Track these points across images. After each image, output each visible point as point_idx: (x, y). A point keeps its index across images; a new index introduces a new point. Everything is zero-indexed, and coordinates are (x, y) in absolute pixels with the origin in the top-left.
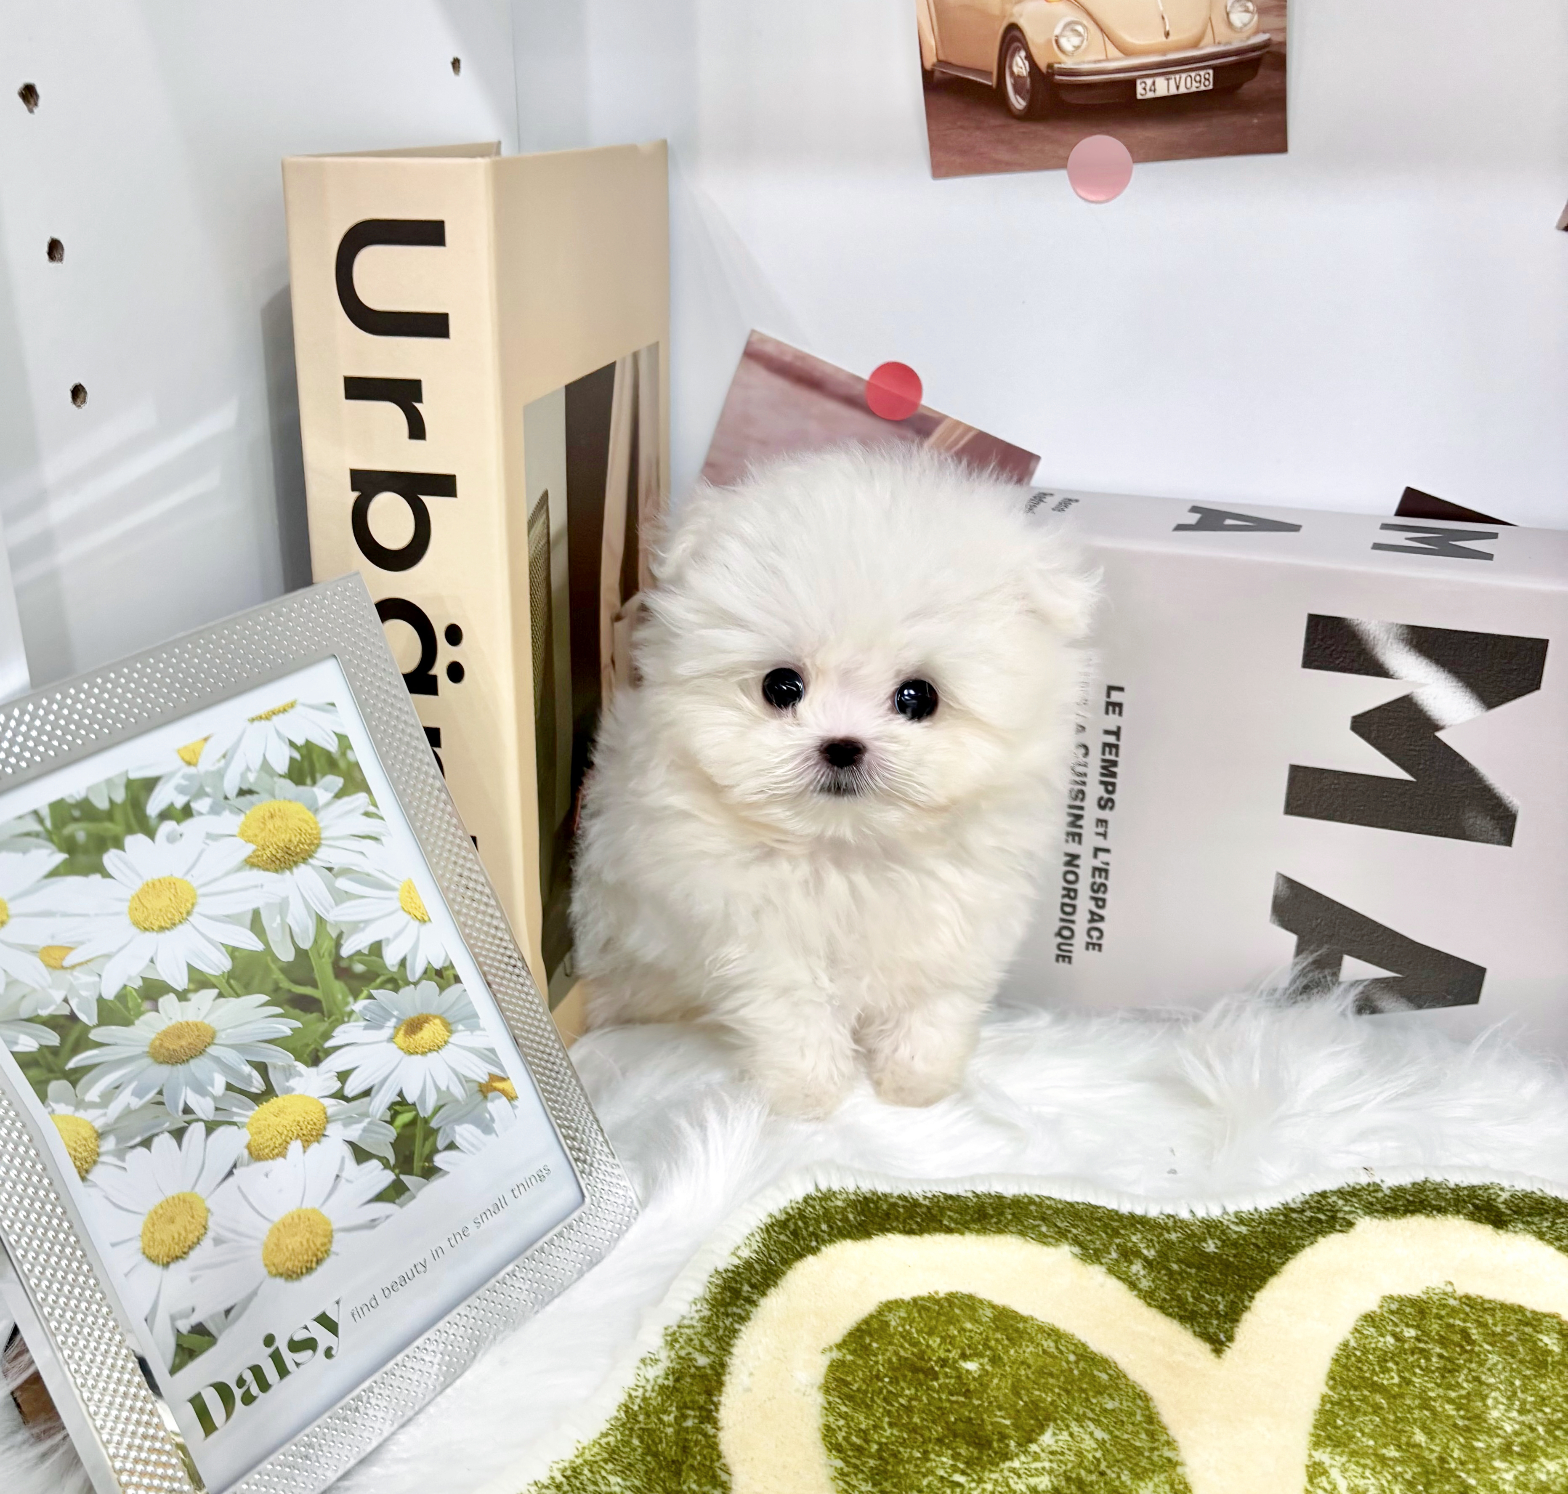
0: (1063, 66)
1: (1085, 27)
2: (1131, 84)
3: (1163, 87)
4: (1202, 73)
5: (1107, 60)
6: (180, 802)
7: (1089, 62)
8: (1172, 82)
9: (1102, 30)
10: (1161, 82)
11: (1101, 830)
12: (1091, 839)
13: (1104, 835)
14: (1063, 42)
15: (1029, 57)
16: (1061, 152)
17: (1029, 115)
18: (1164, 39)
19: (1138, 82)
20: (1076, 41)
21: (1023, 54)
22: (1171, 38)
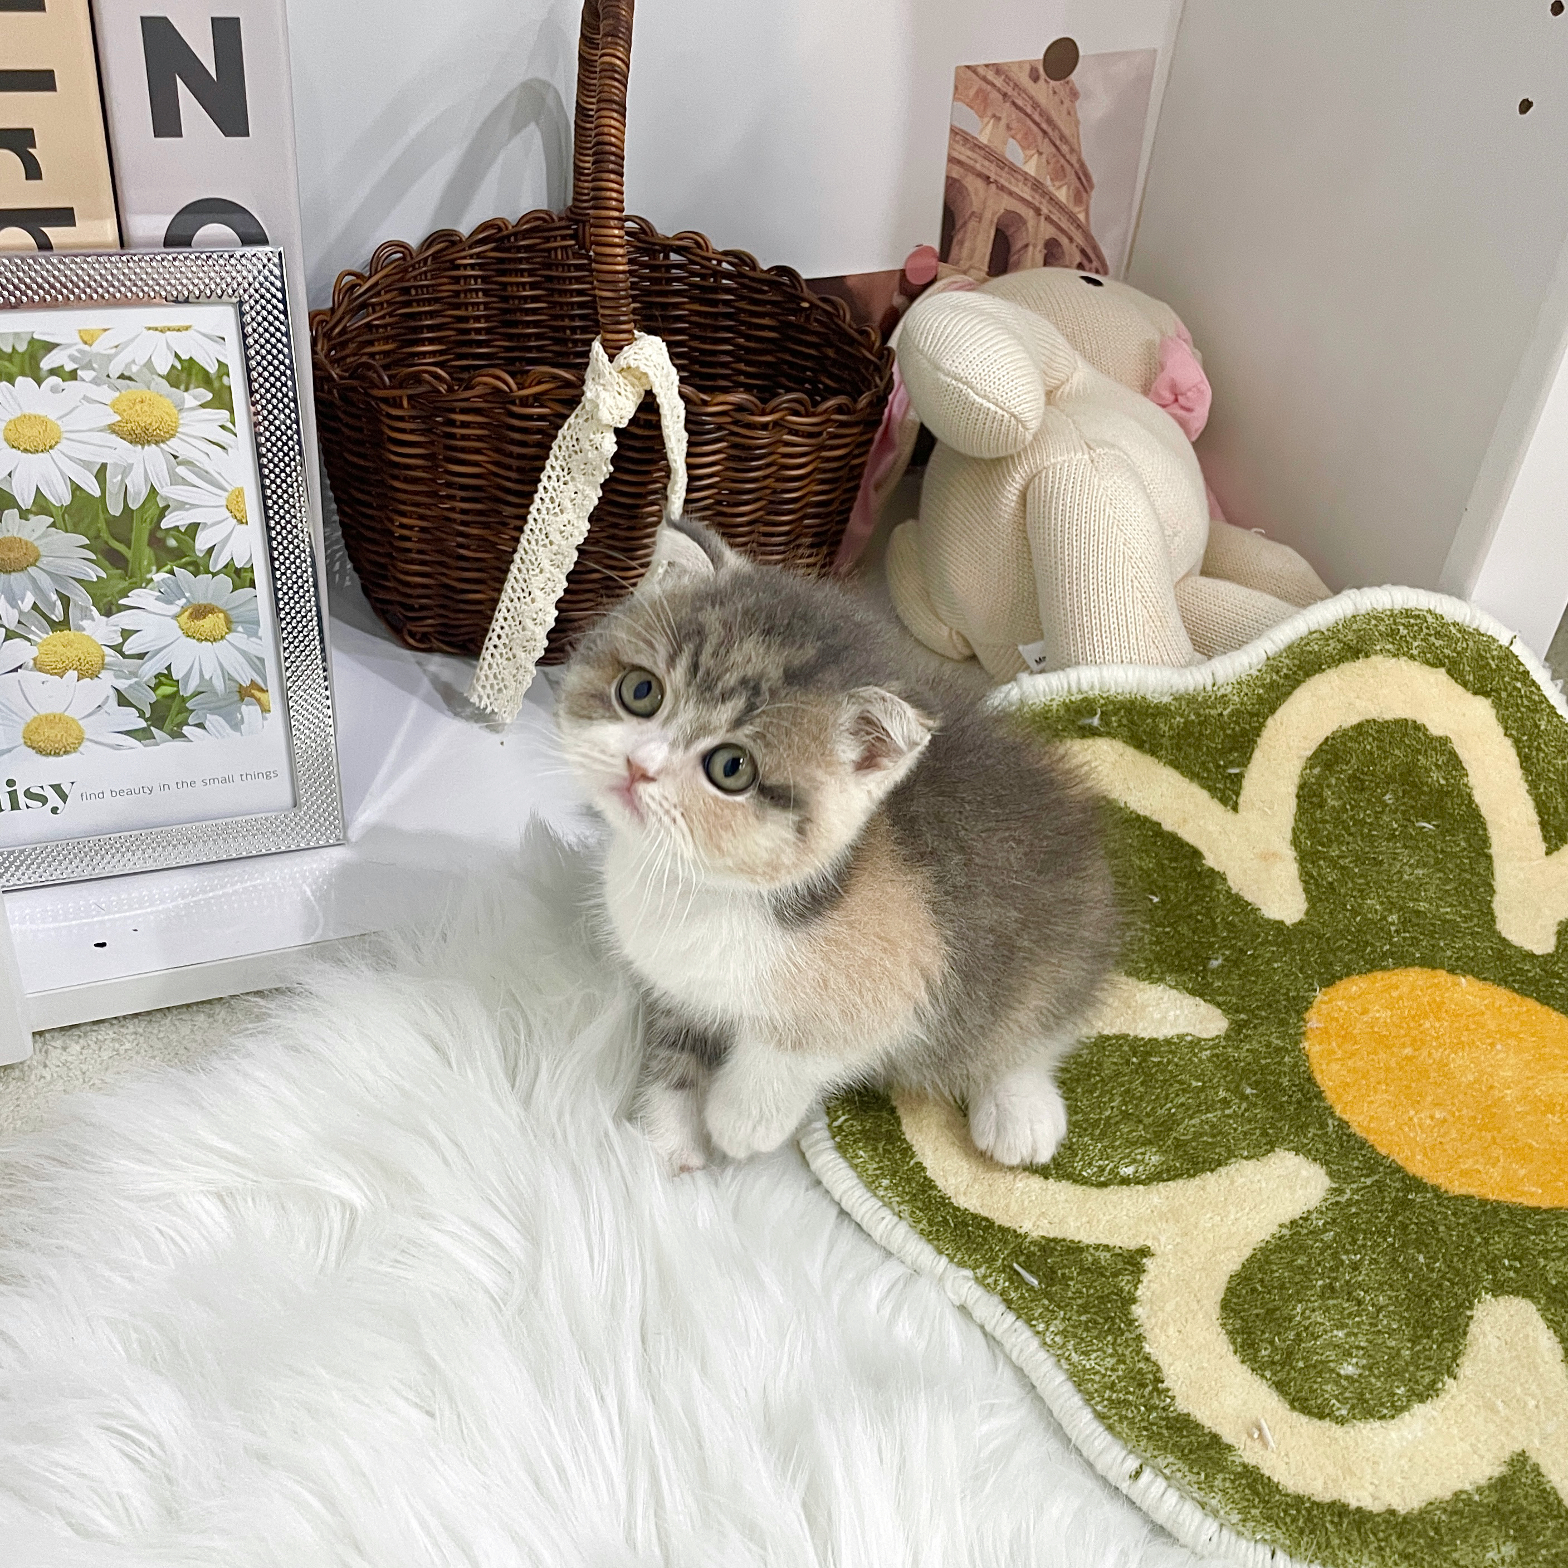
6: (69, 367)
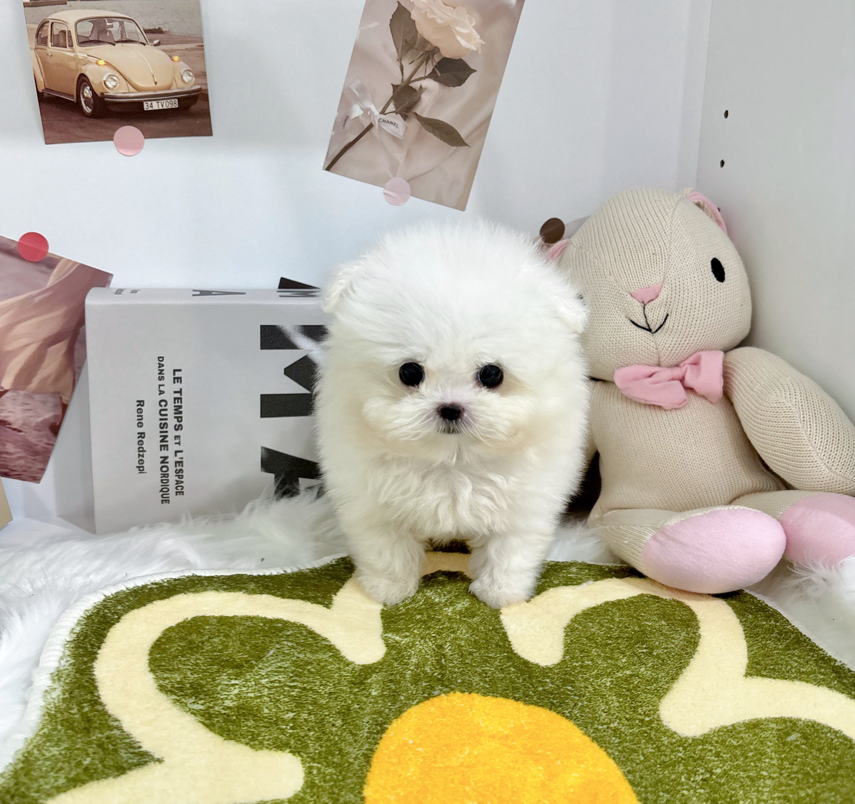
0: (108, 94)
1: (117, 77)
2: (141, 104)
3: (156, 106)
4: (173, 100)
5: (129, 92)
7: (121, 93)
8: (160, 104)
9: (126, 79)
10: (154, 103)
11: (177, 441)
12: (173, 447)
13: (179, 443)
14: (108, 83)
15: (92, 89)
16: (110, 133)
17: (92, 116)
18: (154, 85)
19: (145, 103)
20: (114, 83)
21: (88, 88)
22: (158, 85)
